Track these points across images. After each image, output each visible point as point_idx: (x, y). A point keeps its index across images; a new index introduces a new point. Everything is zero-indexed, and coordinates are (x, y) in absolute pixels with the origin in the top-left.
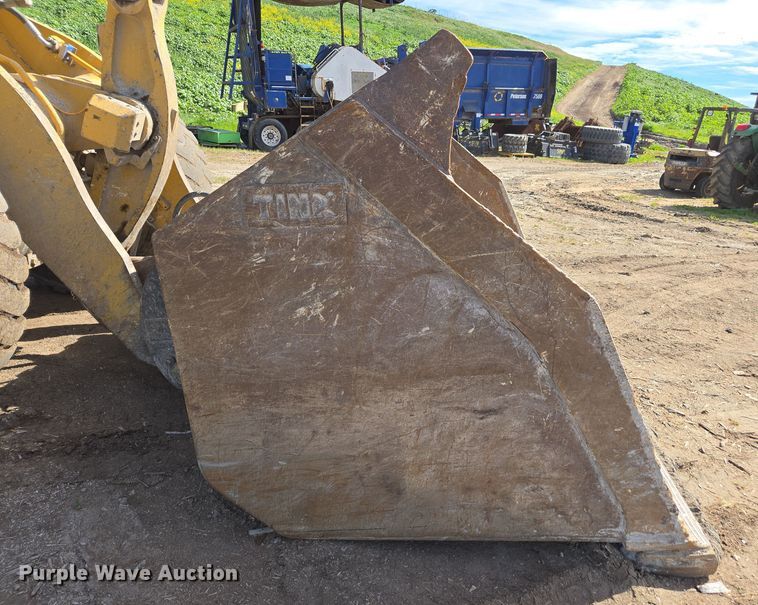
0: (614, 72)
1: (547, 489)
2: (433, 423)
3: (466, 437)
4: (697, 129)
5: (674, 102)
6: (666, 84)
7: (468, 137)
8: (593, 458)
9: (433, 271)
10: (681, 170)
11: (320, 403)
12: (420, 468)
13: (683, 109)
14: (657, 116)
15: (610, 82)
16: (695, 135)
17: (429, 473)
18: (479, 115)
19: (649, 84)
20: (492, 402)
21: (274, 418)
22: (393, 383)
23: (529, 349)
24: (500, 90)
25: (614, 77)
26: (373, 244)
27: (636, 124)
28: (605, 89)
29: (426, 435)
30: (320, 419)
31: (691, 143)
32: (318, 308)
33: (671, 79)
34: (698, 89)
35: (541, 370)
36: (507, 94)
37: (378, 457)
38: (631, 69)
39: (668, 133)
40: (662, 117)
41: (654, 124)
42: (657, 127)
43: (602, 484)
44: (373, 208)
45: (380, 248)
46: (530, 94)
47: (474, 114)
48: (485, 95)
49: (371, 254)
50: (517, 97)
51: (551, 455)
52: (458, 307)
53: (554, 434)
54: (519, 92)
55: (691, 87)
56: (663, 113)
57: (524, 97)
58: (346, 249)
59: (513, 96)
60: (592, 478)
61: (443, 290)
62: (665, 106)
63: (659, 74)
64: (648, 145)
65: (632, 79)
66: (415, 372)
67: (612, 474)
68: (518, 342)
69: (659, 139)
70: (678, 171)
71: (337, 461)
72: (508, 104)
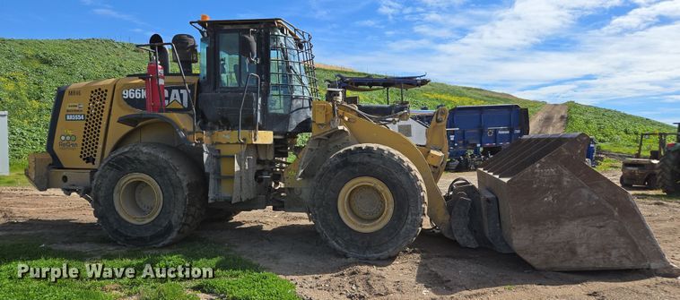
0: (558, 108)
1: (622, 251)
2: (585, 230)
3: (595, 234)
4: (640, 147)
5: (613, 128)
6: (603, 115)
7: (474, 159)
8: (636, 240)
9: (583, 187)
10: (634, 173)
11: (550, 226)
12: (581, 245)
13: (622, 133)
14: (602, 138)
15: (557, 116)
16: (640, 151)
17: (584, 247)
18: (479, 145)
19: (589, 116)
20: (602, 224)
21: (536, 231)
22: (572, 219)
23: (611, 207)
24: (491, 129)
25: (559, 112)
26: (566, 181)
27: (592, 145)
28: (554, 121)
29: (582, 235)
30: (550, 231)
31: (638, 156)
32: (551, 198)
33: (606, 111)
34: (630, 116)
35: (616, 214)
36: (496, 131)
37: (568, 242)
38: (571, 106)
39: (614, 150)
40: (606, 139)
41: (602, 144)
42: (604, 146)
43: (640, 248)
44: (566, 172)
45: (568, 182)
46: (511, 131)
47: (475, 145)
48: (482, 132)
49: (565, 183)
50: (503, 132)
51: (622, 240)
52: (590, 197)
53: (622, 233)
54: (504, 130)
55: (625, 116)
56: (607, 136)
57: (508, 132)
58: (559, 183)
59: (500, 132)
60: (636, 247)
61: (585, 192)
62: (608, 130)
63: (595, 108)
64: (601, 159)
65: (575, 113)
66: (579, 216)
67: (643, 244)
68: (608, 205)
69: (609, 154)
70: (632, 173)
71: (555, 244)
72: (498, 137)
